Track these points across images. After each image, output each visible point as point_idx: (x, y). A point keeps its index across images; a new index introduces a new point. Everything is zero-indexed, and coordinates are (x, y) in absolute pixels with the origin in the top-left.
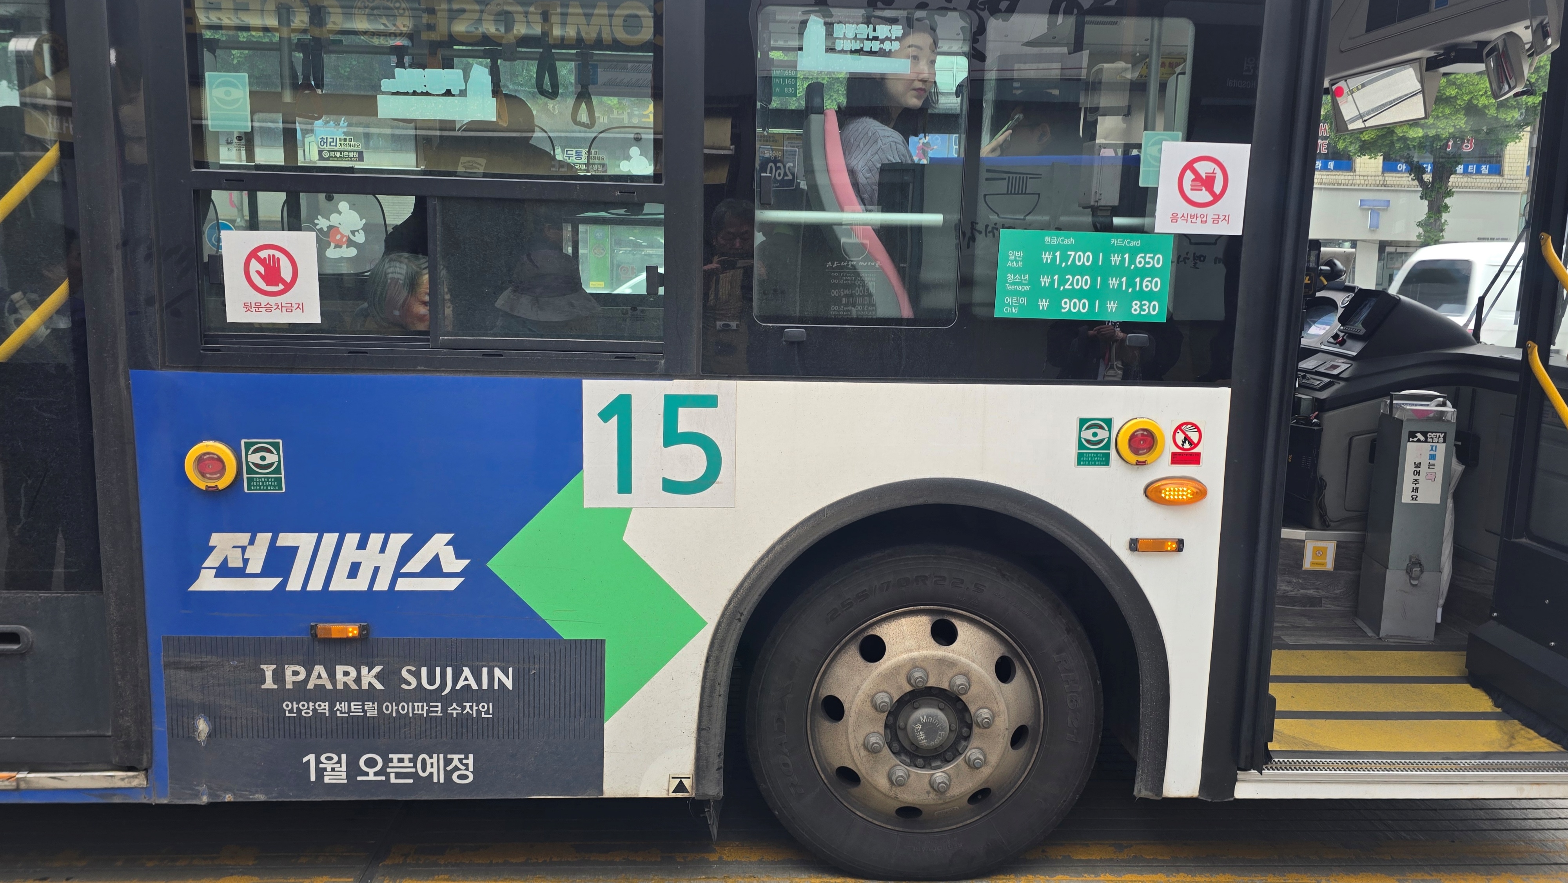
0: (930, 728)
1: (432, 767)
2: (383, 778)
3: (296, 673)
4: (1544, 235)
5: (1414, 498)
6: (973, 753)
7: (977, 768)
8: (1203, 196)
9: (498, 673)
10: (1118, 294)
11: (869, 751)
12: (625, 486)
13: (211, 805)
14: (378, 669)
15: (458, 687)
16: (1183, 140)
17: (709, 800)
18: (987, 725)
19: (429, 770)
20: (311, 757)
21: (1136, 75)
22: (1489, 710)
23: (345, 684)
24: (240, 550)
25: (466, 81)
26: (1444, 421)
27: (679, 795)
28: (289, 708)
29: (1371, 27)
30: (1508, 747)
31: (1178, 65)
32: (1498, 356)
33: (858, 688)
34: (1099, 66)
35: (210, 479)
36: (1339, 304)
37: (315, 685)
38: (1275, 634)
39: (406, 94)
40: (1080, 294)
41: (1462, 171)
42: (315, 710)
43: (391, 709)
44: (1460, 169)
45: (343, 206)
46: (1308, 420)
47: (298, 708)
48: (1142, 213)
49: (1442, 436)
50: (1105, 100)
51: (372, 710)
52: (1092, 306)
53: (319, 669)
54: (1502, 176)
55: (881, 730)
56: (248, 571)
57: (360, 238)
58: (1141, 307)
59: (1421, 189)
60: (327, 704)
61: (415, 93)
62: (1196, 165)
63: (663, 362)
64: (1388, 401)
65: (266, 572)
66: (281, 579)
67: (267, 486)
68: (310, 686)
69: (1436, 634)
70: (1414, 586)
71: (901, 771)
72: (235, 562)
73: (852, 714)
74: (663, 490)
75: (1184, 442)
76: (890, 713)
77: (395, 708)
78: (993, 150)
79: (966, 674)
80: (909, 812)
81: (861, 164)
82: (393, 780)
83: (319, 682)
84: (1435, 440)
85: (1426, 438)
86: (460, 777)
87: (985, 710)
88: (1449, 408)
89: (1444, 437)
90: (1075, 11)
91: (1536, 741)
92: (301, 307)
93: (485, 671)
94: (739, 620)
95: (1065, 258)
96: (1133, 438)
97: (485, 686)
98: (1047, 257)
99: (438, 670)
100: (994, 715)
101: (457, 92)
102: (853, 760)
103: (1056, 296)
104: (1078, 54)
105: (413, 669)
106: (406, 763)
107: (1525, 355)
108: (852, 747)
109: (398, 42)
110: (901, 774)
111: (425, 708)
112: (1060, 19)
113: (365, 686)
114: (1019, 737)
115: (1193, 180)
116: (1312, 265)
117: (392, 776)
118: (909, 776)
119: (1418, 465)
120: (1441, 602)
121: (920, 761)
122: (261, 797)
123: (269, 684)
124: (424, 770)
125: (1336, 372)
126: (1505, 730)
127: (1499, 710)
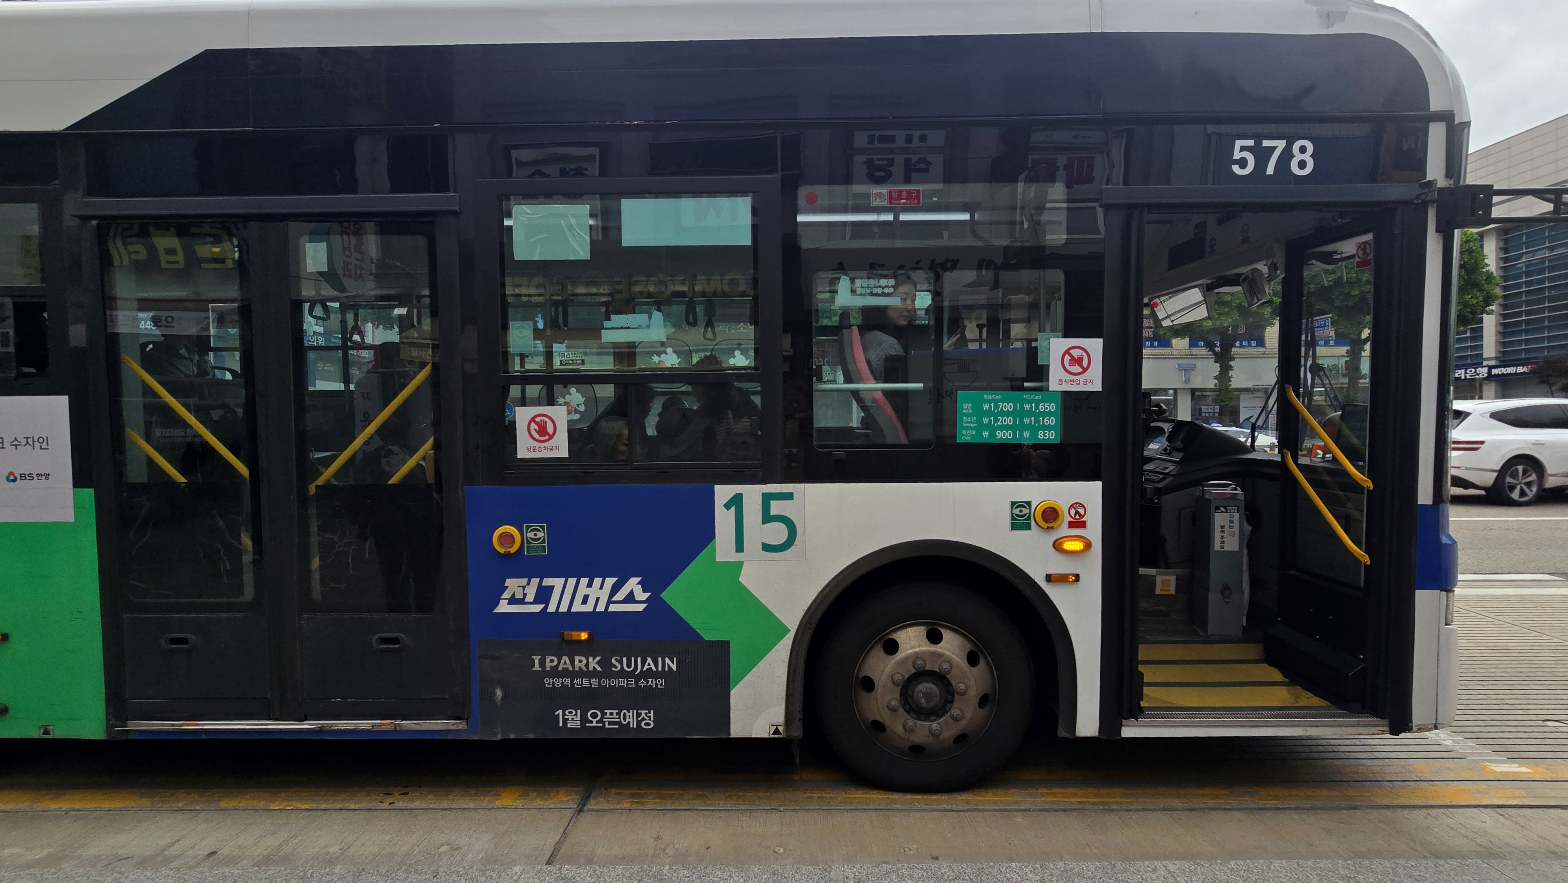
0: (928, 695)
1: (629, 718)
2: (601, 725)
3: (552, 661)
4: (1287, 386)
5: (1222, 548)
6: (955, 711)
7: (959, 721)
8: (1077, 369)
9: (667, 660)
10: (1029, 427)
11: (891, 710)
12: (740, 548)
13: (502, 740)
14: (598, 658)
15: (645, 669)
16: (1062, 338)
17: (794, 739)
18: (963, 694)
19: (628, 720)
20: (560, 712)
21: (1032, 299)
22: (1281, 680)
23: (580, 667)
24: (522, 588)
25: (650, 321)
26: (1237, 499)
27: (776, 736)
28: (548, 682)
29: (1171, 267)
30: (1295, 703)
31: (1056, 293)
32: (1266, 459)
33: (883, 671)
34: (1009, 297)
35: (506, 547)
36: (1166, 430)
37: (563, 668)
38: (1140, 634)
39: (617, 328)
40: (1007, 428)
41: (1239, 345)
42: (562, 683)
43: (606, 682)
44: (1237, 343)
45: (573, 390)
46: (1152, 501)
47: (553, 682)
48: (1041, 380)
49: (1236, 508)
50: (1013, 315)
51: (595, 683)
52: (1014, 435)
53: (565, 658)
54: (1265, 347)
55: (898, 697)
56: (526, 601)
57: (582, 408)
58: (1044, 434)
59: (1213, 356)
60: (569, 679)
61: (622, 328)
62: (1071, 352)
63: (761, 473)
64: (1201, 488)
65: (536, 602)
66: (544, 605)
67: (538, 551)
68: (560, 669)
69: (1243, 633)
70: (1227, 602)
71: (911, 723)
72: (519, 596)
73: (880, 687)
74: (763, 550)
75: (1075, 515)
76: (903, 686)
77: (608, 682)
78: (950, 346)
79: (949, 662)
80: (917, 749)
81: (873, 357)
82: (607, 726)
83: (565, 666)
84: (1232, 511)
85: (1226, 510)
86: (645, 724)
87: (962, 684)
88: (1239, 491)
89: (1238, 509)
90: (992, 267)
91: (1312, 699)
92: (557, 448)
93: (660, 659)
94: (810, 628)
95: (997, 407)
96: (1044, 513)
97: (660, 669)
98: (986, 407)
99: (633, 659)
100: (967, 687)
101: (645, 326)
102: (881, 716)
103: (992, 429)
104: (997, 290)
105: (619, 658)
106: (615, 716)
107: (1283, 458)
108: (880, 708)
109: (605, 299)
110: (911, 724)
111: (626, 682)
112: (984, 272)
113: (591, 669)
114: (984, 701)
115: (1070, 360)
116: (1147, 407)
117: (607, 723)
118: (916, 726)
119: (1223, 527)
120: (1245, 612)
121: (922, 717)
122: (531, 736)
123: (537, 667)
124: (625, 720)
125: (1167, 471)
126: (1292, 692)
127: (1287, 680)
